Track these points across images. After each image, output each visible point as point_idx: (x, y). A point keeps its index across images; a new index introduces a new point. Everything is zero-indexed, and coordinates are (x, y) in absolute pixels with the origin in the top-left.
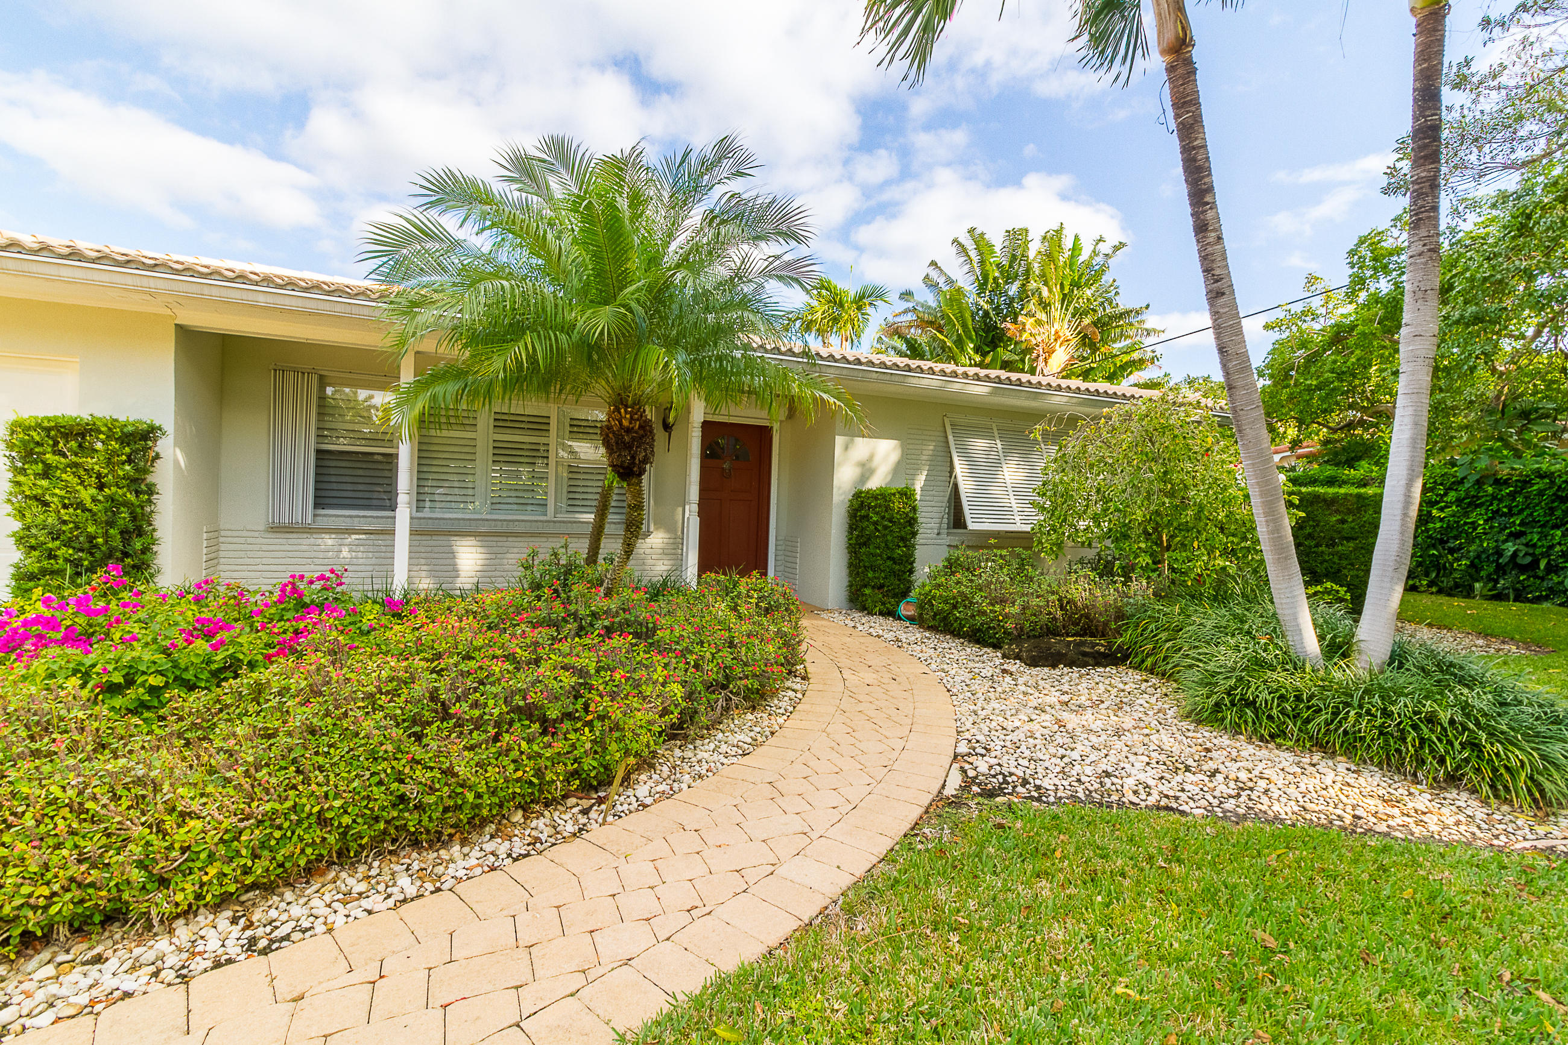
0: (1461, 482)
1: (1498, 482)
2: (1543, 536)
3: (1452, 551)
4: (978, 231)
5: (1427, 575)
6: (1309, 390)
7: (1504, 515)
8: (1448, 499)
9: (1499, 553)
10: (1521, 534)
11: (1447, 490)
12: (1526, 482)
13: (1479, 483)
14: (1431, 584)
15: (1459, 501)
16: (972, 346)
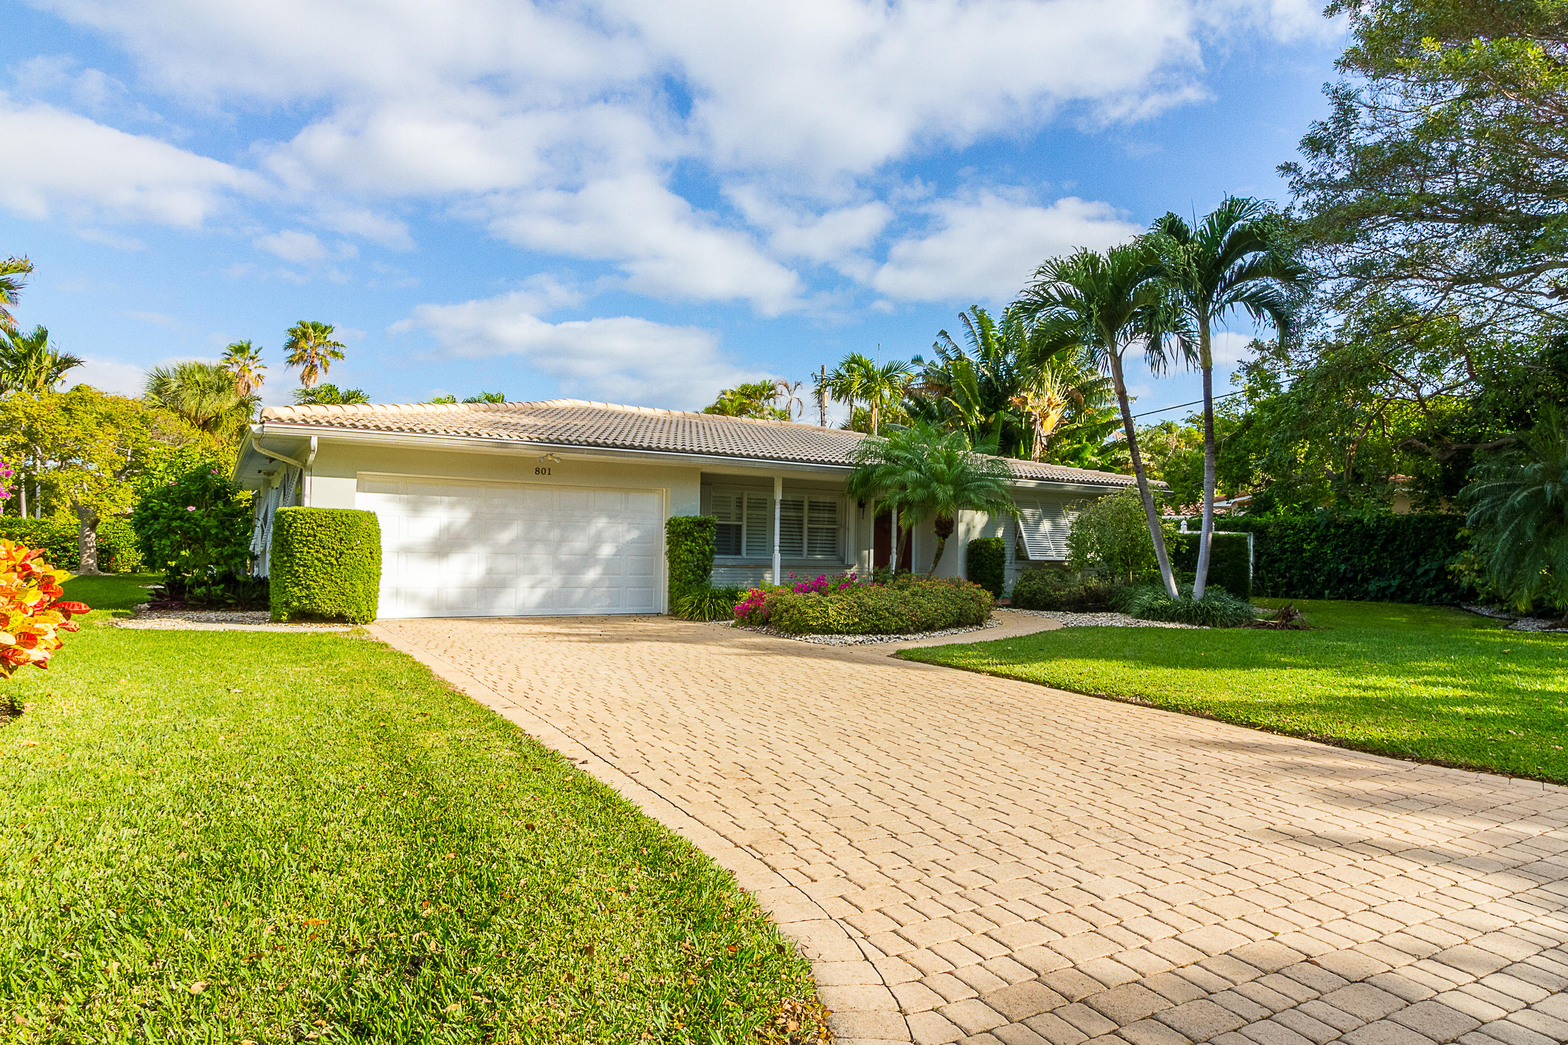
0: (1318, 526)
1: (1338, 526)
2: (1360, 559)
3: (1317, 571)
4: (980, 308)
5: (1303, 587)
6: (1230, 461)
7: (1341, 547)
8: (1312, 537)
9: (1338, 570)
10: (1350, 559)
11: (1312, 532)
12: (1350, 526)
13: (1327, 526)
14: (1305, 593)
15: (1317, 538)
16: (978, 408)
